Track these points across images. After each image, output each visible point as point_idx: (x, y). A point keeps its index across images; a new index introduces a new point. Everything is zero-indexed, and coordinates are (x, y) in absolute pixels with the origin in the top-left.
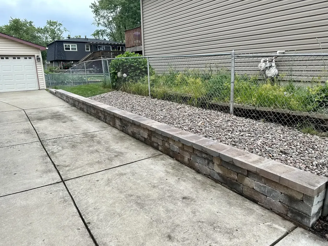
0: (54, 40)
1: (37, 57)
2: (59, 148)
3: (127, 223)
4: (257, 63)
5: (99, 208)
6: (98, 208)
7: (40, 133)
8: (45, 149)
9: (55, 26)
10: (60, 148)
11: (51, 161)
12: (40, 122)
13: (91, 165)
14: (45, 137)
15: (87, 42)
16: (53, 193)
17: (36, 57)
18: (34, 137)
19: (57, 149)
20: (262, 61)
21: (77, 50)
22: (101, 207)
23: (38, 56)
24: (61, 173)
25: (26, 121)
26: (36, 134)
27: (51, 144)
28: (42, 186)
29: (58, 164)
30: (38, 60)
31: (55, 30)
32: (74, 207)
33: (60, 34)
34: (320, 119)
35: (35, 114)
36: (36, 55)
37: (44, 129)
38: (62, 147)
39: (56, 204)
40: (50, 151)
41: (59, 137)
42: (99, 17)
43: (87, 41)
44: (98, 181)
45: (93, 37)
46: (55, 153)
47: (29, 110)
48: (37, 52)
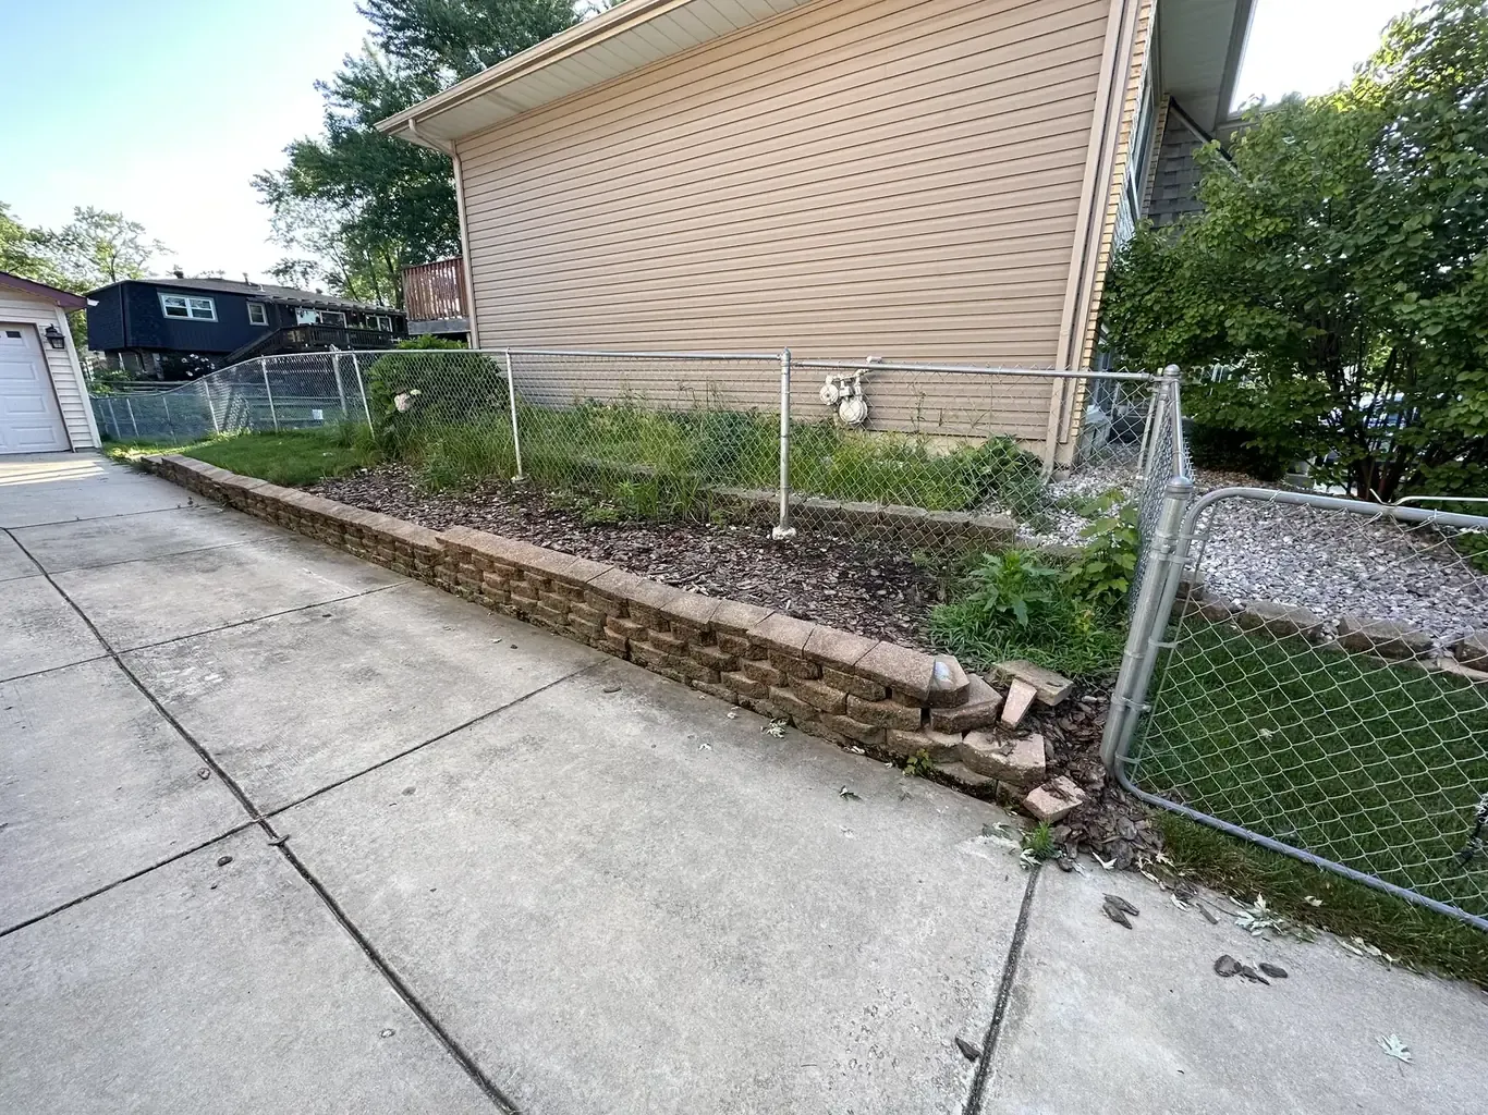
0: (114, 279)
1: (47, 330)
2: (207, 678)
3: (576, 948)
4: (818, 384)
5: (450, 907)
6: (443, 909)
7: (102, 620)
8: (142, 688)
9: (115, 230)
10: (213, 676)
11: (181, 738)
12: (97, 574)
13: (362, 729)
14: (130, 635)
15: (254, 296)
16: (223, 887)
17: (43, 332)
18: (78, 643)
19: (202, 679)
20: (829, 379)
21: (214, 318)
22: (456, 902)
23: (52, 327)
24: (241, 784)
25: (28, 574)
26: (86, 625)
27: (165, 663)
28: (160, 860)
29: (220, 747)
30: (52, 344)
31: (114, 242)
32: (339, 929)
33: (138, 258)
34: (995, 530)
35: (66, 547)
36: (43, 324)
37: (121, 602)
38: (223, 672)
39: (250, 937)
40: (170, 694)
41: (196, 631)
42: (289, 220)
43: (252, 292)
44: (409, 792)
45: (272, 281)
46: (195, 700)
47: (35, 531)
48: (47, 314)
